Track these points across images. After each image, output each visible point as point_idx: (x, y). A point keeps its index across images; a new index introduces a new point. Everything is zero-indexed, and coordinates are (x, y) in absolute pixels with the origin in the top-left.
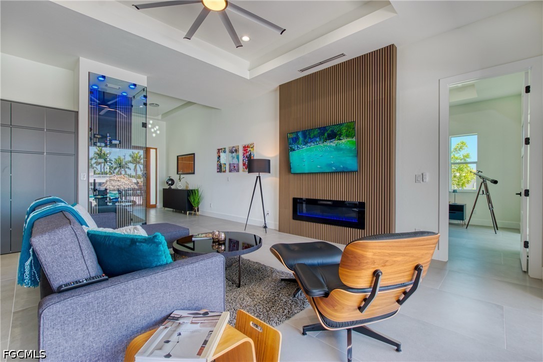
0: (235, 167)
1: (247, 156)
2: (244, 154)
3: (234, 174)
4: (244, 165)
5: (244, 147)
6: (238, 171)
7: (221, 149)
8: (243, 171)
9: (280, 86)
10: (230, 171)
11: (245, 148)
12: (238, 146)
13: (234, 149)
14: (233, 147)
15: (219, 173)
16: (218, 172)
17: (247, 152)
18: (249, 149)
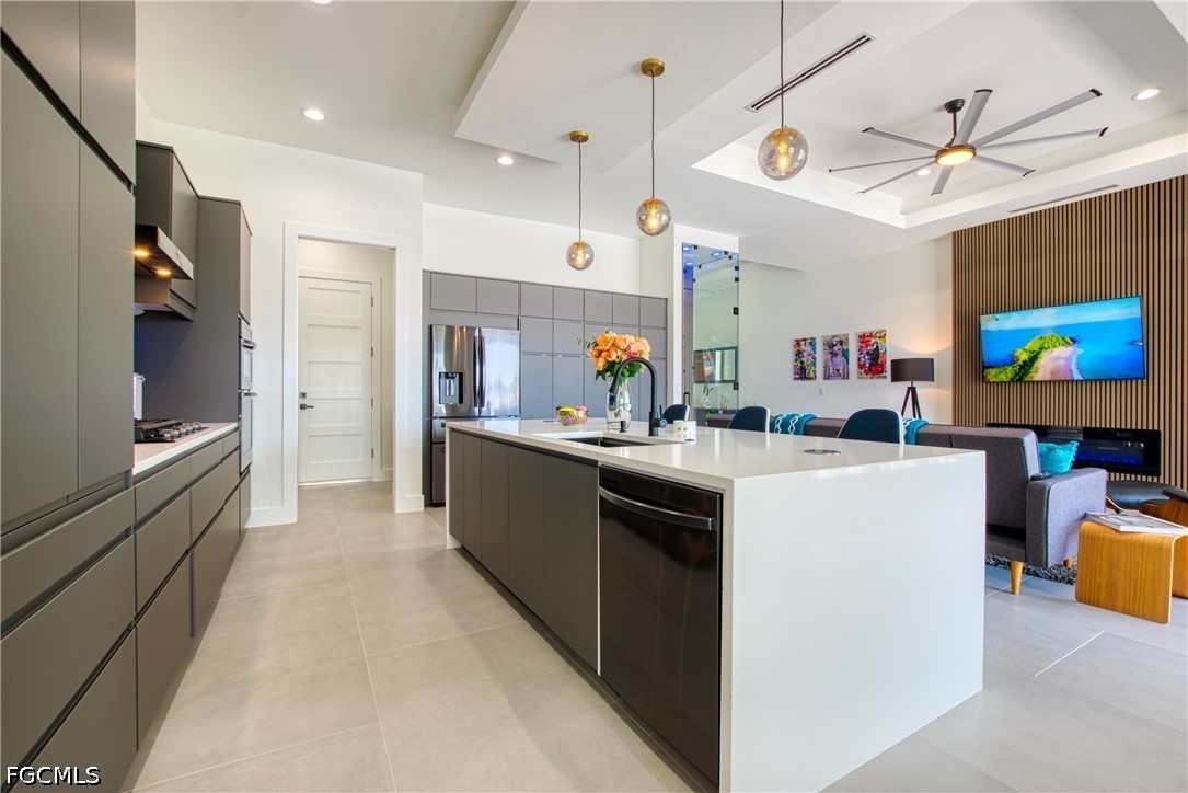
0: (838, 370)
1: (868, 353)
2: (861, 348)
3: (837, 383)
4: (861, 366)
5: (860, 337)
6: (846, 376)
7: (805, 340)
8: (859, 378)
9: (954, 233)
10: (827, 377)
11: (864, 339)
12: (847, 335)
13: (838, 339)
14: (834, 336)
15: (800, 382)
16: (796, 379)
17: (867, 346)
18: (873, 340)
